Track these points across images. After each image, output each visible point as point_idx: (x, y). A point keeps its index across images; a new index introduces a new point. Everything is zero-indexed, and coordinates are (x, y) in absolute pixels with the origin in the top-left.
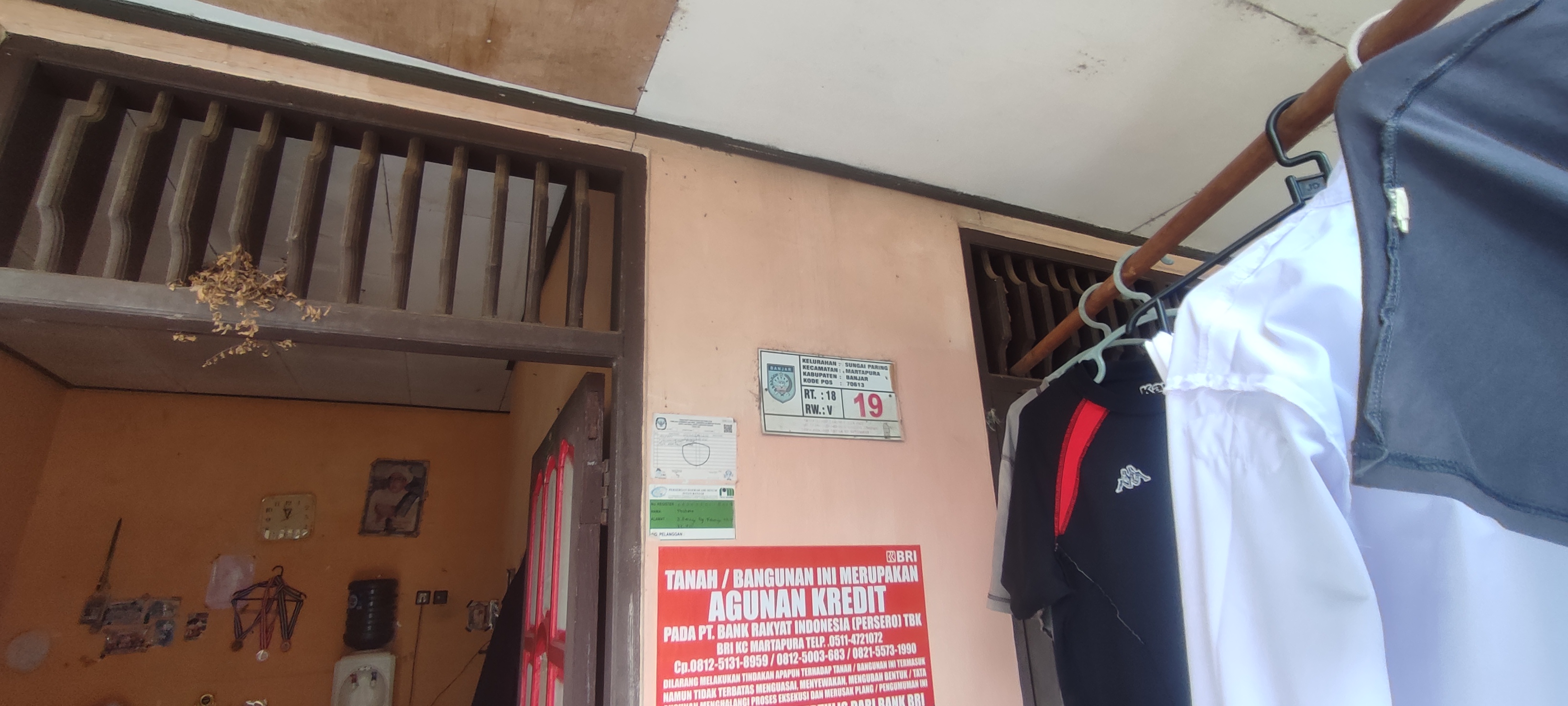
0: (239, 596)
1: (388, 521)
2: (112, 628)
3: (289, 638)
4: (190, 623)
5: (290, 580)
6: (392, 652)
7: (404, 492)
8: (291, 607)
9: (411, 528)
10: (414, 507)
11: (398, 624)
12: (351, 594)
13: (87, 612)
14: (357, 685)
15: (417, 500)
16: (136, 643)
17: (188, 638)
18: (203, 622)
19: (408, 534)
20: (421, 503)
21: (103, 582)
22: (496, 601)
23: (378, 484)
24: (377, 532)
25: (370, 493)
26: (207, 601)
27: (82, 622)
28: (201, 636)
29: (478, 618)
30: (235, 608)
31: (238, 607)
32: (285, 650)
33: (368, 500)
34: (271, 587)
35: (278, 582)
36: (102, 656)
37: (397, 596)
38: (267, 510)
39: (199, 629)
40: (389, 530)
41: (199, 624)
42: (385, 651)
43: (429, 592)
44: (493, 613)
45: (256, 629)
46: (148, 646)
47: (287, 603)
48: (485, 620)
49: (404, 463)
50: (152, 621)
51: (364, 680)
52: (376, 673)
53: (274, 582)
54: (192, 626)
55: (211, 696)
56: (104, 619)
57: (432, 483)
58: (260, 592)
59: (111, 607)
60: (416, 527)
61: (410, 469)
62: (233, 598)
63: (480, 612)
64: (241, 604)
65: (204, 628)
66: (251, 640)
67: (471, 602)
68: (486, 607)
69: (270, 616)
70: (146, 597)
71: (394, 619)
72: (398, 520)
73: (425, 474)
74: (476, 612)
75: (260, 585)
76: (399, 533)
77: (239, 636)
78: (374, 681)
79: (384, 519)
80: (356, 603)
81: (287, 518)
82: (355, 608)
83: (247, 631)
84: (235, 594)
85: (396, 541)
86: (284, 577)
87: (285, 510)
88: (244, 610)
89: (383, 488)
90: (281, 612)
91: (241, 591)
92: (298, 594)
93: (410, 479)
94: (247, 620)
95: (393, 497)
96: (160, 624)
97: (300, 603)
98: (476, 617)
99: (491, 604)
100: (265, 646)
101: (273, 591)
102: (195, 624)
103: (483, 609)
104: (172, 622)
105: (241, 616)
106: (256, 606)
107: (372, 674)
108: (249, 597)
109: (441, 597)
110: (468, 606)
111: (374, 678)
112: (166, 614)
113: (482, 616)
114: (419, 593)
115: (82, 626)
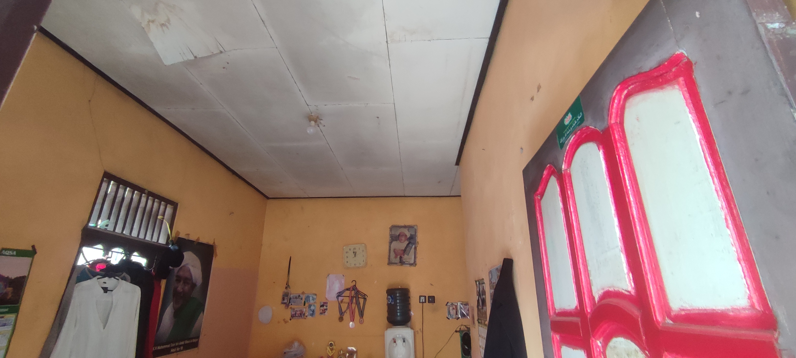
0: (340, 294)
1: (401, 258)
2: (293, 306)
3: (362, 317)
4: (321, 306)
5: (359, 287)
6: (412, 328)
7: (407, 242)
8: (361, 301)
9: (412, 261)
10: (413, 250)
11: (412, 313)
12: (388, 295)
13: (283, 299)
14: (396, 344)
15: (413, 247)
16: (302, 315)
17: (321, 313)
18: (327, 306)
19: (411, 265)
20: (415, 248)
21: (287, 286)
22: (461, 303)
23: (394, 238)
24: (396, 263)
25: (391, 243)
26: (327, 297)
27: (282, 303)
28: (326, 313)
29: (453, 312)
30: (338, 300)
31: (339, 300)
32: (361, 322)
33: (390, 247)
34: (352, 291)
35: (354, 288)
36: (290, 320)
37: (409, 297)
38: (346, 253)
39: (325, 309)
40: (402, 263)
41: (325, 307)
42: (408, 327)
43: (425, 297)
44: (460, 309)
45: (348, 311)
46: (306, 316)
47: (360, 299)
48: (456, 314)
49: (405, 227)
50: (307, 305)
51: (399, 342)
52: (405, 339)
53: (353, 288)
54: (322, 308)
55: (333, 343)
56: (289, 302)
57: (420, 237)
58: (347, 293)
59: (291, 297)
60: (415, 262)
61: (408, 230)
62: (337, 295)
63: (453, 309)
64: (340, 298)
65: (326, 309)
66: (347, 316)
67: (448, 303)
68: (456, 306)
69: (354, 305)
70: (303, 293)
71: (410, 310)
72: (405, 257)
73: (416, 233)
74: (451, 308)
75: (347, 289)
76: (407, 264)
77: (341, 314)
78: (404, 343)
79: (399, 257)
80: (391, 300)
81: (355, 256)
82: (391, 303)
83: (345, 312)
84: (337, 294)
85: (406, 268)
86: (356, 286)
87: (354, 252)
88: (342, 301)
89: (396, 240)
90: (358, 303)
91: (340, 292)
92: (364, 295)
93: (408, 236)
94: (344, 307)
95: (402, 245)
96: (310, 306)
97: (365, 299)
98: (451, 311)
99: (459, 304)
100: (353, 320)
101: (353, 292)
102: (323, 307)
103: (454, 307)
104: (314, 306)
105: (341, 305)
106: (347, 300)
107: (403, 339)
108: (343, 295)
109: (432, 299)
110: (446, 305)
111: (404, 341)
112: (312, 302)
113: (455, 311)
114: (420, 297)
115: (282, 305)
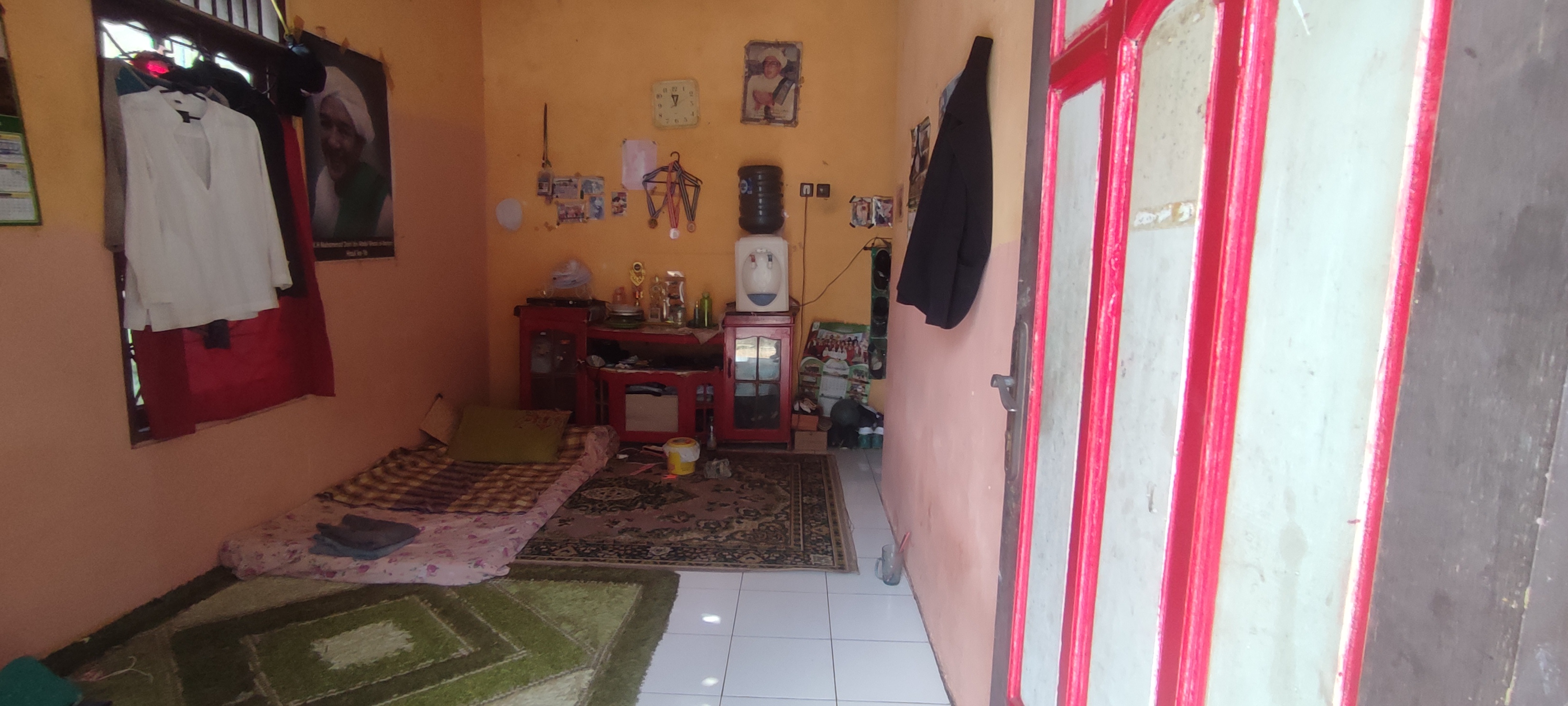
0: (648, 179)
1: (767, 109)
2: (560, 200)
3: (693, 220)
4: (614, 200)
5: (686, 166)
6: (784, 238)
7: (780, 78)
8: (691, 191)
9: (790, 117)
10: (791, 94)
11: (785, 214)
12: (741, 179)
13: (540, 186)
14: (756, 265)
15: (793, 86)
16: (578, 215)
17: (615, 213)
18: (624, 200)
19: (787, 123)
20: (797, 90)
21: (546, 163)
22: (879, 198)
23: (754, 69)
24: (758, 120)
25: (747, 78)
26: (623, 183)
27: (539, 194)
28: (624, 212)
29: (862, 214)
30: (646, 189)
31: (648, 189)
32: (691, 230)
33: (746, 87)
34: (672, 172)
35: (676, 166)
36: (558, 224)
37: (782, 184)
38: (658, 96)
39: (622, 206)
40: (769, 118)
41: (621, 202)
42: (777, 235)
43: (812, 185)
44: (876, 209)
45: (665, 210)
46: (588, 218)
47: (687, 187)
48: (869, 218)
49: (777, 45)
50: (586, 197)
51: (762, 261)
52: (771, 256)
53: (674, 167)
54: (616, 203)
55: (640, 264)
56: (553, 193)
57: (808, 69)
58: (663, 176)
59: (555, 183)
60: (795, 117)
61: (784, 52)
62: (643, 180)
63: (864, 208)
64: (650, 186)
65: (625, 206)
66: (664, 219)
67: (854, 197)
68: (869, 203)
69: (676, 199)
70: (578, 175)
71: (782, 207)
72: (776, 107)
73: (799, 57)
74: (859, 207)
75: (663, 169)
76: (780, 122)
77: (653, 215)
78: (770, 262)
79: (763, 107)
80: (746, 188)
81: (676, 105)
82: (746, 193)
83: (660, 210)
84: (644, 177)
85: (777, 130)
86: (680, 163)
87: (673, 96)
88: (653, 192)
89: (758, 73)
90: (684, 195)
91: (648, 175)
92: (695, 179)
93: (784, 64)
94: (658, 201)
95: (768, 84)
96: (593, 199)
97: (697, 187)
98: (859, 213)
99: (874, 200)
100: (676, 226)
101: (674, 174)
102: (618, 201)
103: (866, 205)
104: (601, 199)
105: (652, 197)
106: (663, 188)
107: (769, 256)
108: (655, 180)
109: (824, 191)
110: (850, 202)
111: (770, 260)
112: (595, 192)
113: (865, 213)
114: (802, 185)
115: (540, 197)
